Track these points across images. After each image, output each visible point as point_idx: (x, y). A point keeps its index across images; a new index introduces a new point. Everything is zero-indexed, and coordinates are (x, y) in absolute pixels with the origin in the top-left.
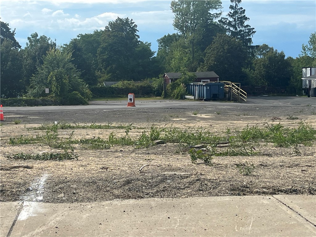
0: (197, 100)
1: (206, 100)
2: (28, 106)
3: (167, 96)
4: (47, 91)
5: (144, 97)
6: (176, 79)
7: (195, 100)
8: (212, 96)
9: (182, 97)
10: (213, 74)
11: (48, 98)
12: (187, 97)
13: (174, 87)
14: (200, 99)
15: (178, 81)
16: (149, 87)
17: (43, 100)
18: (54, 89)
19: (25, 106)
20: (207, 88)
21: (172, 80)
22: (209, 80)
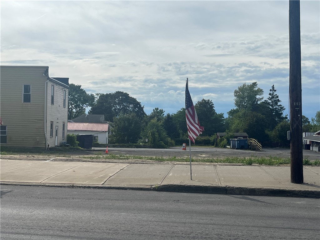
0: (231, 149)
1: (236, 149)
2: (136, 148)
3: (217, 146)
4: (147, 140)
5: (205, 146)
6: (223, 136)
7: (230, 148)
8: (240, 147)
9: (225, 147)
10: (246, 134)
11: (147, 144)
12: (227, 146)
13: (221, 141)
14: (234, 148)
15: (224, 137)
16: (209, 140)
17: (144, 145)
18: (150, 140)
19: (135, 148)
20: (238, 142)
21: (220, 136)
22: (242, 138)
